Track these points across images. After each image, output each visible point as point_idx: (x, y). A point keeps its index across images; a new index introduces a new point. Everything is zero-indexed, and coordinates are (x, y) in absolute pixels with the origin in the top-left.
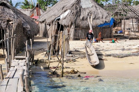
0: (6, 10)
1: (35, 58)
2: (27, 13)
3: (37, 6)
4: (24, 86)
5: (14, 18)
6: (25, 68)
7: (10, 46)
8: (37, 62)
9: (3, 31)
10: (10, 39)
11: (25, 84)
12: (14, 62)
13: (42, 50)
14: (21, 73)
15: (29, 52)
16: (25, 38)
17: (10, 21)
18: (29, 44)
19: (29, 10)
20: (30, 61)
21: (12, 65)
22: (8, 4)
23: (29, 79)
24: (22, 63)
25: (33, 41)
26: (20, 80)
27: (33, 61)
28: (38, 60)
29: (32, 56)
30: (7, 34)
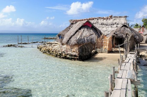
0: (126, 28)
1: (140, 54)
2: (137, 30)
3: (143, 26)
4: (134, 68)
5: (130, 33)
6: (135, 58)
7: (127, 47)
8: (141, 56)
9: (124, 39)
10: (127, 43)
11: (135, 67)
12: (129, 55)
13: (144, 50)
14: (132, 60)
15: (137, 50)
16: (135, 43)
17: (128, 34)
18: (137, 46)
19: (138, 28)
20: (137, 55)
21: (128, 56)
22: (127, 26)
23: (137, 65)
24: (133, 56)
25: (139, 45)
26: (132, 64)
27: (139, 55)
28: (142, 55)
29: (138, 53)
30: (126, 41)
